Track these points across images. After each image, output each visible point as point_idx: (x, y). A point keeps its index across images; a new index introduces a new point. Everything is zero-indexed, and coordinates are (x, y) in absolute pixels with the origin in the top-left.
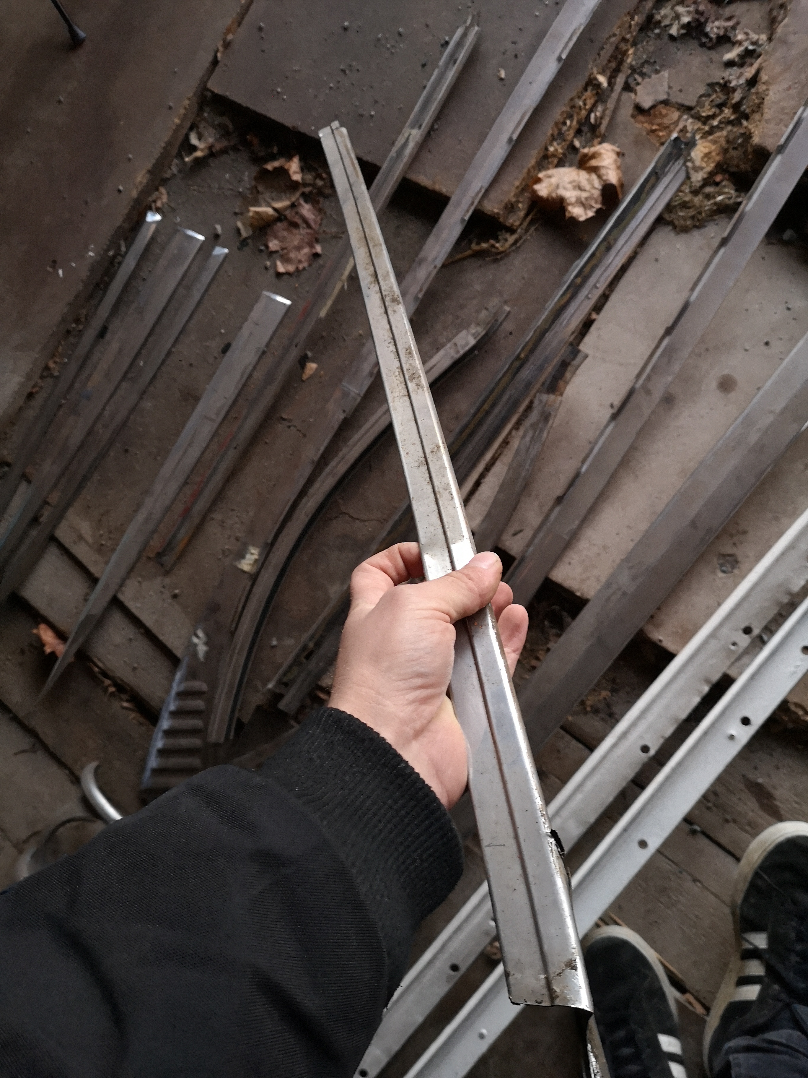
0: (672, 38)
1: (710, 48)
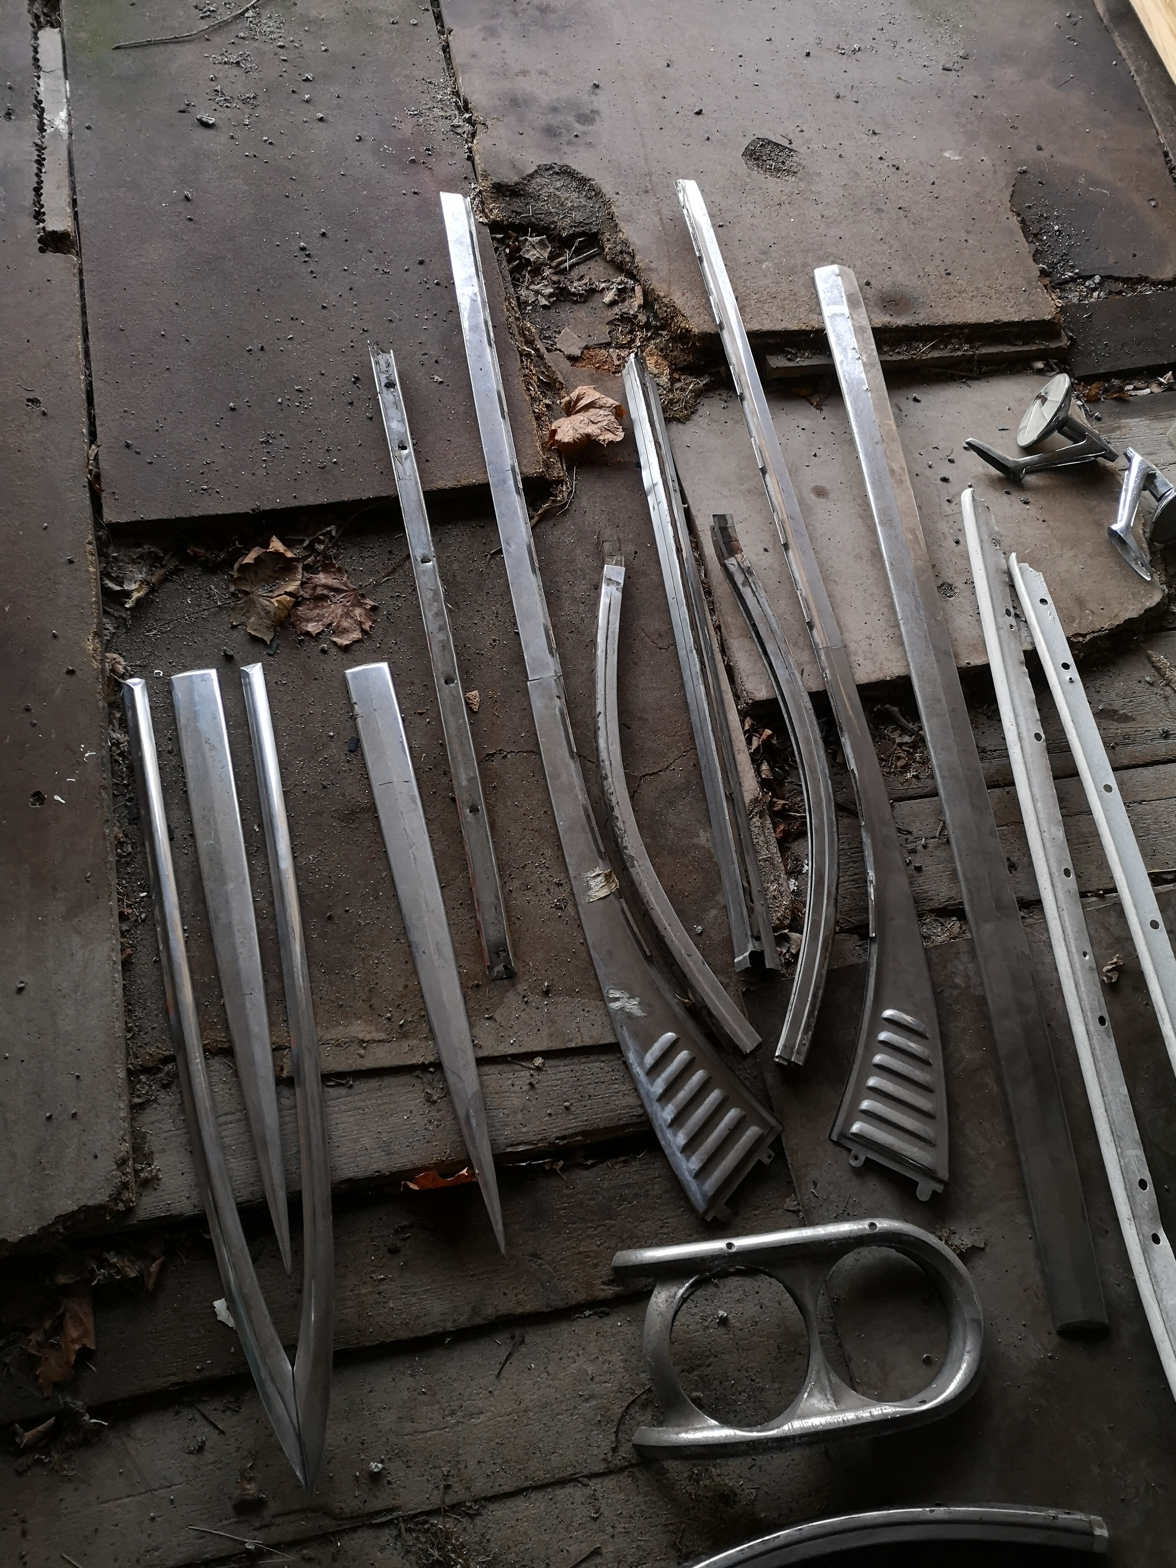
0: (545, 307)
1: (584, 302)
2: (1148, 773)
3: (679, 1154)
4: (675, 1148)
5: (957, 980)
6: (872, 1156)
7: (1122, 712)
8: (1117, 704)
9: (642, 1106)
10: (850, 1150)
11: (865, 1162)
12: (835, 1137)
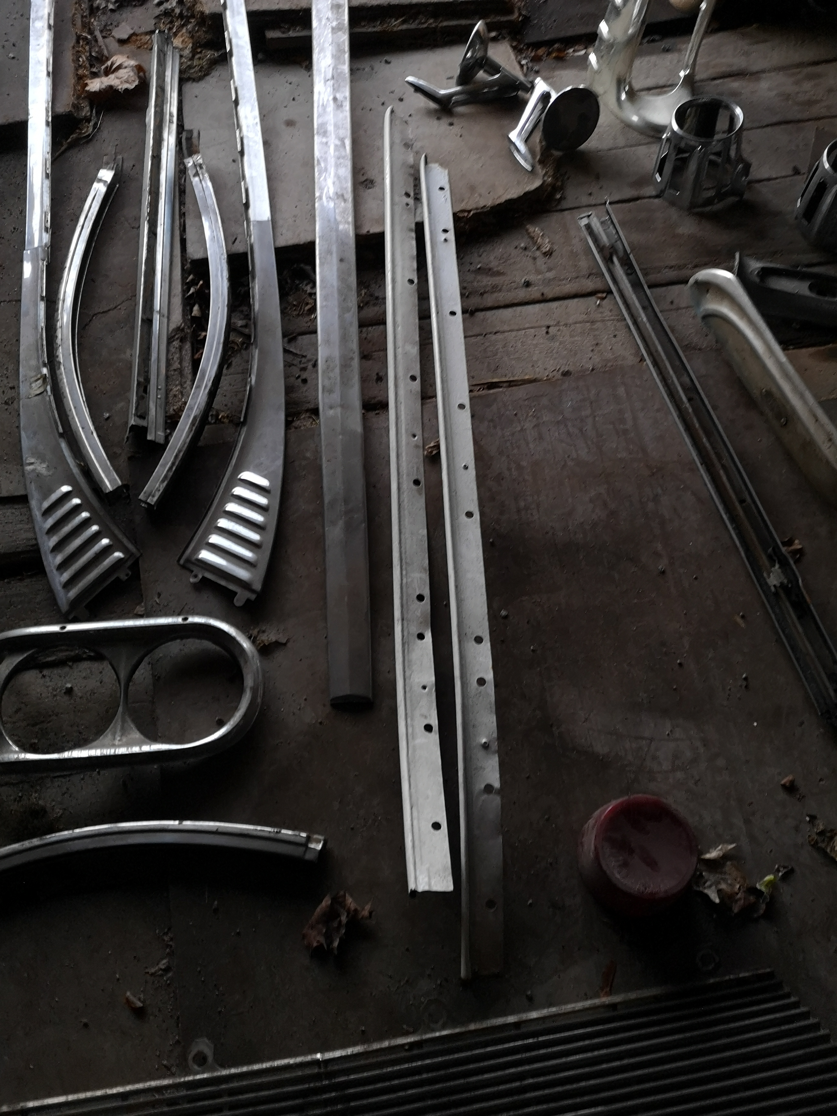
2: (508, 313)
3: (55, 571)
4: (53, 568)
5: (308, 455)
6: (209, 576)
7: (495, 269)
8: (494, 264)
9: (36, 539)
10: (192, 571)
11: (201, 579)
12: (182, 562)
